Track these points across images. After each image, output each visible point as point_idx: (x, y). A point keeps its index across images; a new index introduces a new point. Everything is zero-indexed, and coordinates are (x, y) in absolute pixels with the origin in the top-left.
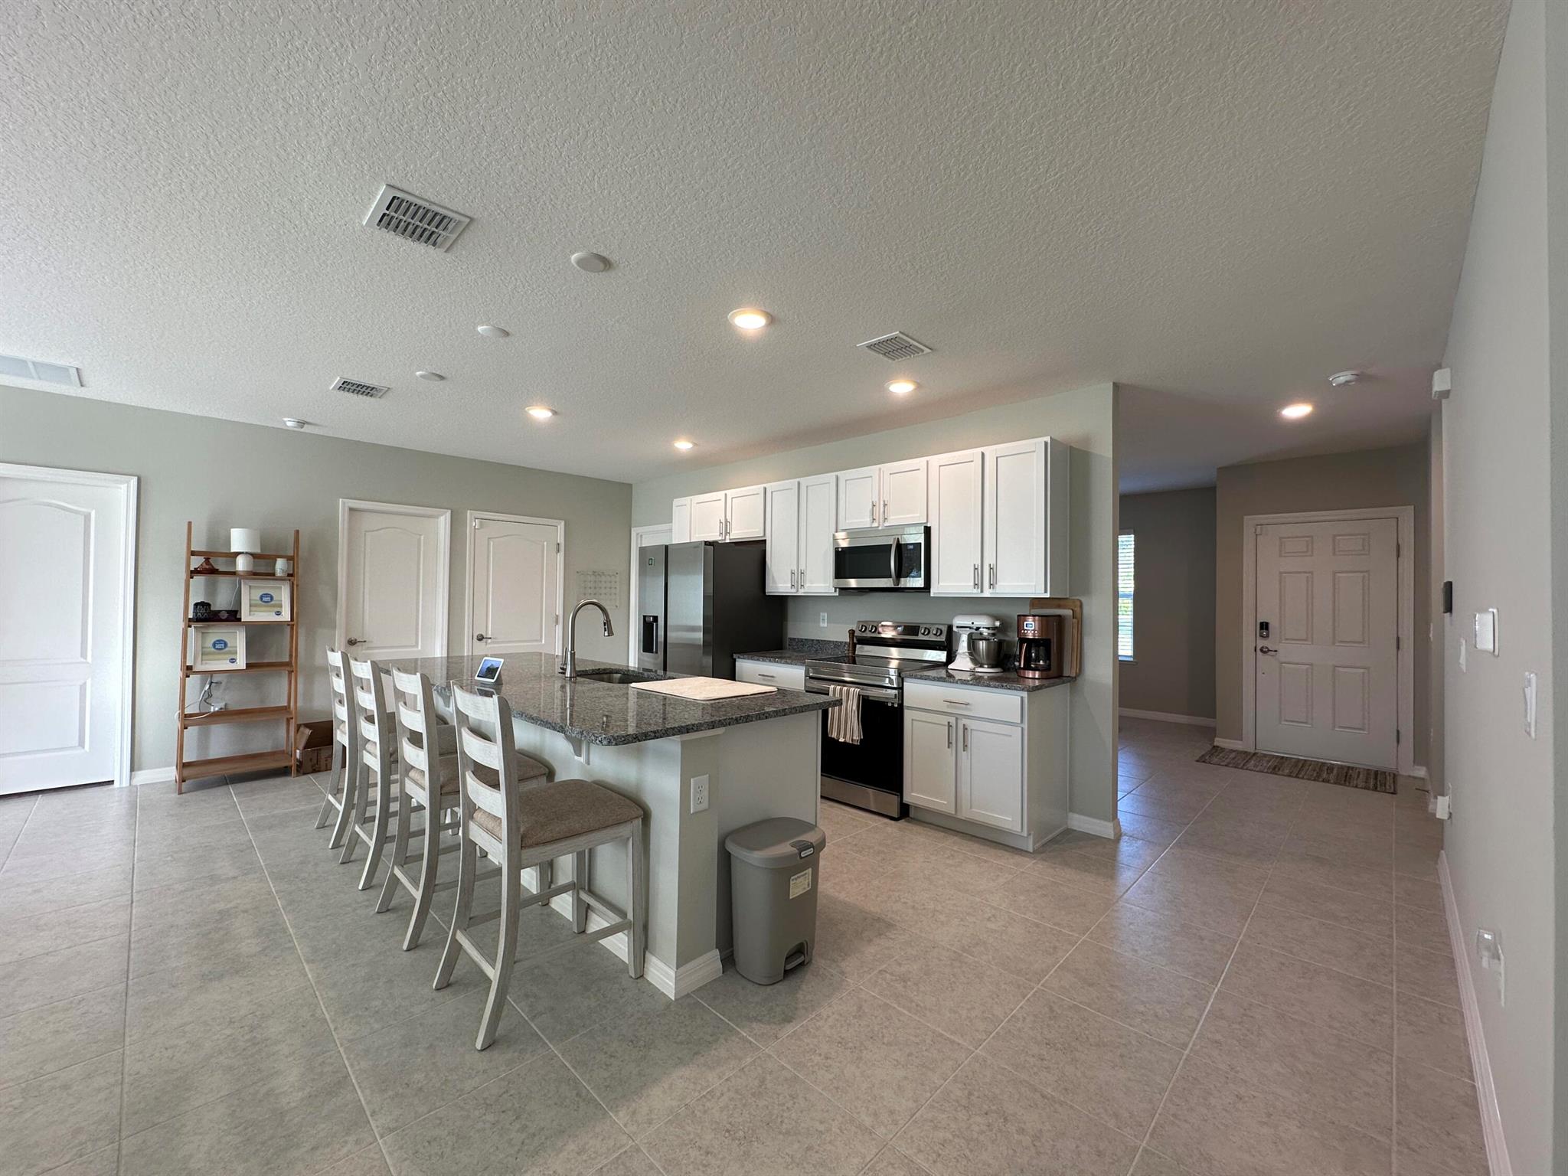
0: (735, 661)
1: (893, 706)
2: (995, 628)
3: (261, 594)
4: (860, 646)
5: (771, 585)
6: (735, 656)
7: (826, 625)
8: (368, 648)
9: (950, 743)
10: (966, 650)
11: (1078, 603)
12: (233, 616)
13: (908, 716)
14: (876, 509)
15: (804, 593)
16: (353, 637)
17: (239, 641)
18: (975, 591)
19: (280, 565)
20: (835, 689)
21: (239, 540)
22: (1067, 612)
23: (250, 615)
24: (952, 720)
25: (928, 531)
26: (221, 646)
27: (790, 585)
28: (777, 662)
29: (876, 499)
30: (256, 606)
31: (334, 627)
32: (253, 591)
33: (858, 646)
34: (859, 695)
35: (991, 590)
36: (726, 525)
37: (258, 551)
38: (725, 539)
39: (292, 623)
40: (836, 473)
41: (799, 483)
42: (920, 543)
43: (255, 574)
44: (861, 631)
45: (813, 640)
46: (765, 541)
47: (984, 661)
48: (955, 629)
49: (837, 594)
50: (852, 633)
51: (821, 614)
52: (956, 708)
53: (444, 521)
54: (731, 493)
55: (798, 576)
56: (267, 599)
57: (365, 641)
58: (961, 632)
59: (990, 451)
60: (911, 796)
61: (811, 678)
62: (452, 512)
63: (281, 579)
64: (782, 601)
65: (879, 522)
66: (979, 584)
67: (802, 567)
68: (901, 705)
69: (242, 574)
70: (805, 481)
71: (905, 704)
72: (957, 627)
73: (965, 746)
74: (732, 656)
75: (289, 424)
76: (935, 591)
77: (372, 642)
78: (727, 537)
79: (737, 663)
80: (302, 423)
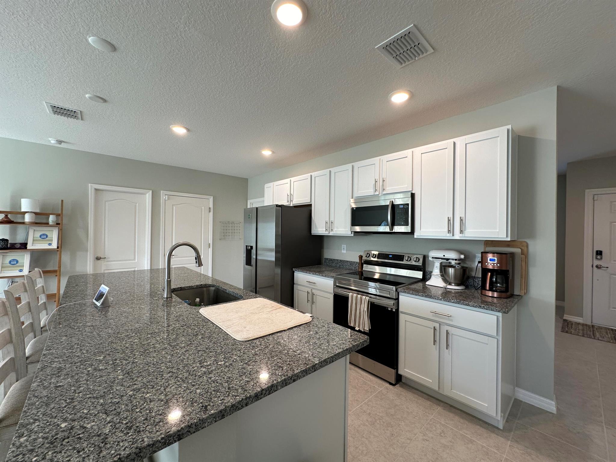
0: (294, 272)
1: (392, 310)
2: (460, 259)
3: (41, 234)
4: (366, 265)
5: (314, 229)
6: (294, 269)
7: (345, 252)
8: (108, 261)
9: (435, 341)
10: (439, 273)
11: (525, 244)
12: (24, 246)
13: (402, 318)
14: (378, 183)
15: (333, 234)
16: (99, 255)
17: (25, 259)
18: (448, 235)
19: (52, 219)
20: (352, 296)
21: (25, 205)
22: (517, 250)
23: (32, 246)
24: (437, 325)
25: (413, 196)
26: (14, 263)
27: (325, 229)
28: (317, 275)
29: (377, 178)
30: (37, 240)
31: (87, 251)
32: (36, 232)
33: (364, 265)
34: (369, 301)
35: (461, 235)
36: (291, 196)
37: (38, 211)
38: (290, 204)
39: (58, 249)
40: (353, 164)
41: (330, 171)
42: (408, 204)
43: (36, 223)
44: (366, 256)
45: (338, 260)
46: (311, 205)
47: (452, 281)
48: (430, 259)
49: (353, 235)
50: (361, 257)
51: (343, 245)
52: (438, 317)
53: (148, 196)
54: (293, 179)
55: (330, 224)
56: (44, 237)
57: (105, 258)
58: (435, 261)
59: (460, 141)
60: (405, 370)
61: (337, 286)
62: (152, 191)
63: (51, 226)
64: (320, 239)
65: (379, 192)
66: (451, 230)
67: (332, 219)
68: (397, 310)
69: (27, 223)
70: (333, 170)
71: (400, 310)
72: (432, 258)
73: (447, 346)
74: (292, 269)
75: (52, 142)
76: (417, 235)
77: (109, 258)
78: (291, 203)
79: (295, 273)
80: (60, 142)
